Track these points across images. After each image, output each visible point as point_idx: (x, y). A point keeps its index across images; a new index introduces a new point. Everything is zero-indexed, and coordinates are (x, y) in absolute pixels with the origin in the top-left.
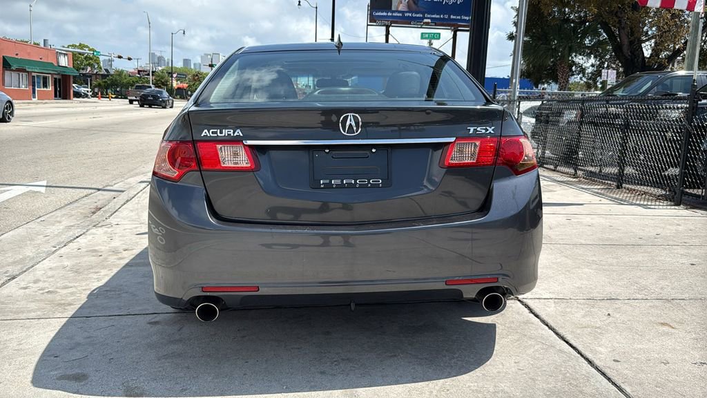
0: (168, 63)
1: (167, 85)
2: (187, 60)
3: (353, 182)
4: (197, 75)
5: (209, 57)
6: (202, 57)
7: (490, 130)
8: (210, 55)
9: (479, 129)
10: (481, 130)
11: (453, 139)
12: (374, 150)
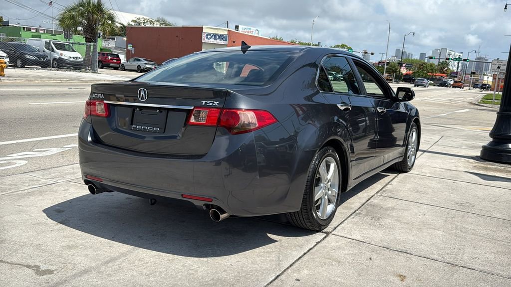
0: (409, 56)
1: (396, 72)
2: (423, 53)
3: (146, 128)
4: (422, 65)
5: (438, 51)
6: (433, 51)
7: (216, 103)
8: (440, 50)
9: (208, 102)
10: (210, 103)
11: (192, 108)
12: (158, 111)
